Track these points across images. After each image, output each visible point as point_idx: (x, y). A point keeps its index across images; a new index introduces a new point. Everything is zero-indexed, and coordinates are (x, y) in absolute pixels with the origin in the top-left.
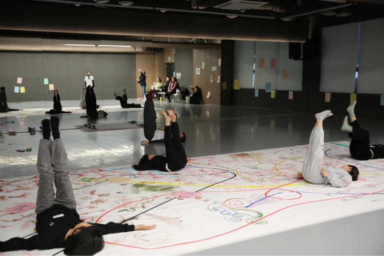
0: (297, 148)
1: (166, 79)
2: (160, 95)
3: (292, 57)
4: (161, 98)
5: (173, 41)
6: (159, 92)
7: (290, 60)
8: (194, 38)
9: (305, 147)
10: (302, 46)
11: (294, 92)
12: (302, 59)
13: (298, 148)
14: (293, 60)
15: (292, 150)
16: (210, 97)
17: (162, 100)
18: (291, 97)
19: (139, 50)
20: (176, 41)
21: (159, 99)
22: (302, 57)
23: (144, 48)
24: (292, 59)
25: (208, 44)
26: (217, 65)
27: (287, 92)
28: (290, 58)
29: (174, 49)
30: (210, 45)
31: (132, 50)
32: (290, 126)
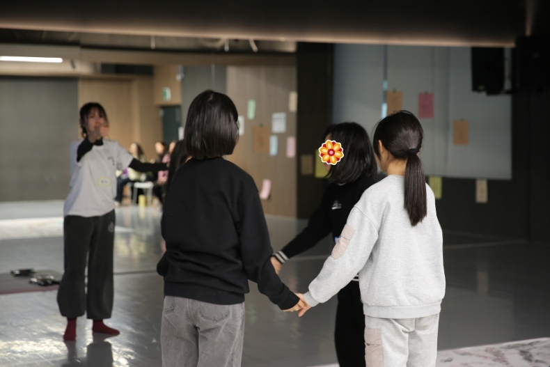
0: (464, 354)
1: (154, 148)
2: (141, 191)
3: (481, 87)
4: (142, 198)
5: (162, 45)
6: (139, 181)
7: (476, 94)
8: (224, 37)
9: (491, 351)
10: (508, 55)
11: (492, 184)
12: (508, 92)
13: (469, 354)
14: (483, 94)
15: (450, 360)
16: (269, 197)
17: (146, 203)
18: (482, 195)
19: (82, 69)
20: (176, 45)
21: (137, 202)
22: (508, 85)
23: (94, 65)
24: (479, 91)
25: (260, 52)
26: (285, 108)
27: (470, 184)
28: (475, 88)
29: (180, 68)
30: (267, 56)
31: (67, 69)
32: (483, 277)
